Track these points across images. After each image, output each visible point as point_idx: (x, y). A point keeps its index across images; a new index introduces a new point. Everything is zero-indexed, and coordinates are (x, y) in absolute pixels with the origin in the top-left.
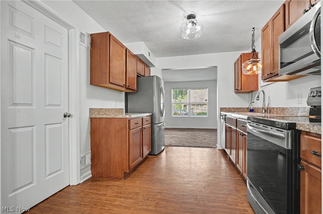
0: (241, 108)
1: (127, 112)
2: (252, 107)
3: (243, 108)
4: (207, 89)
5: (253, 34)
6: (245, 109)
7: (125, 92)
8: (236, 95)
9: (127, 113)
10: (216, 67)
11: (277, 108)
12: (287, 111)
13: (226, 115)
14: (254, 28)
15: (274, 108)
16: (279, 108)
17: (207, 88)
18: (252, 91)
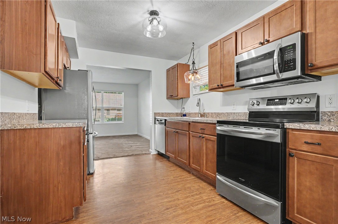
0: (171, 113)
1: (40, 118)
2: (185, 112)
3: (173, 113)
4: (123, 93)
5: (193, 48)
6: (175, 114)
7: (38, 88)
8: (167, 101)
9: (40, 121)
10: (150, 71)
11: (212, 113)
12: (223, 116)
13: (166, 120)
14: (193, 43)
15: (209, 113)
16: (215, 113)
17: (123, 91)
18: (182, 98)
